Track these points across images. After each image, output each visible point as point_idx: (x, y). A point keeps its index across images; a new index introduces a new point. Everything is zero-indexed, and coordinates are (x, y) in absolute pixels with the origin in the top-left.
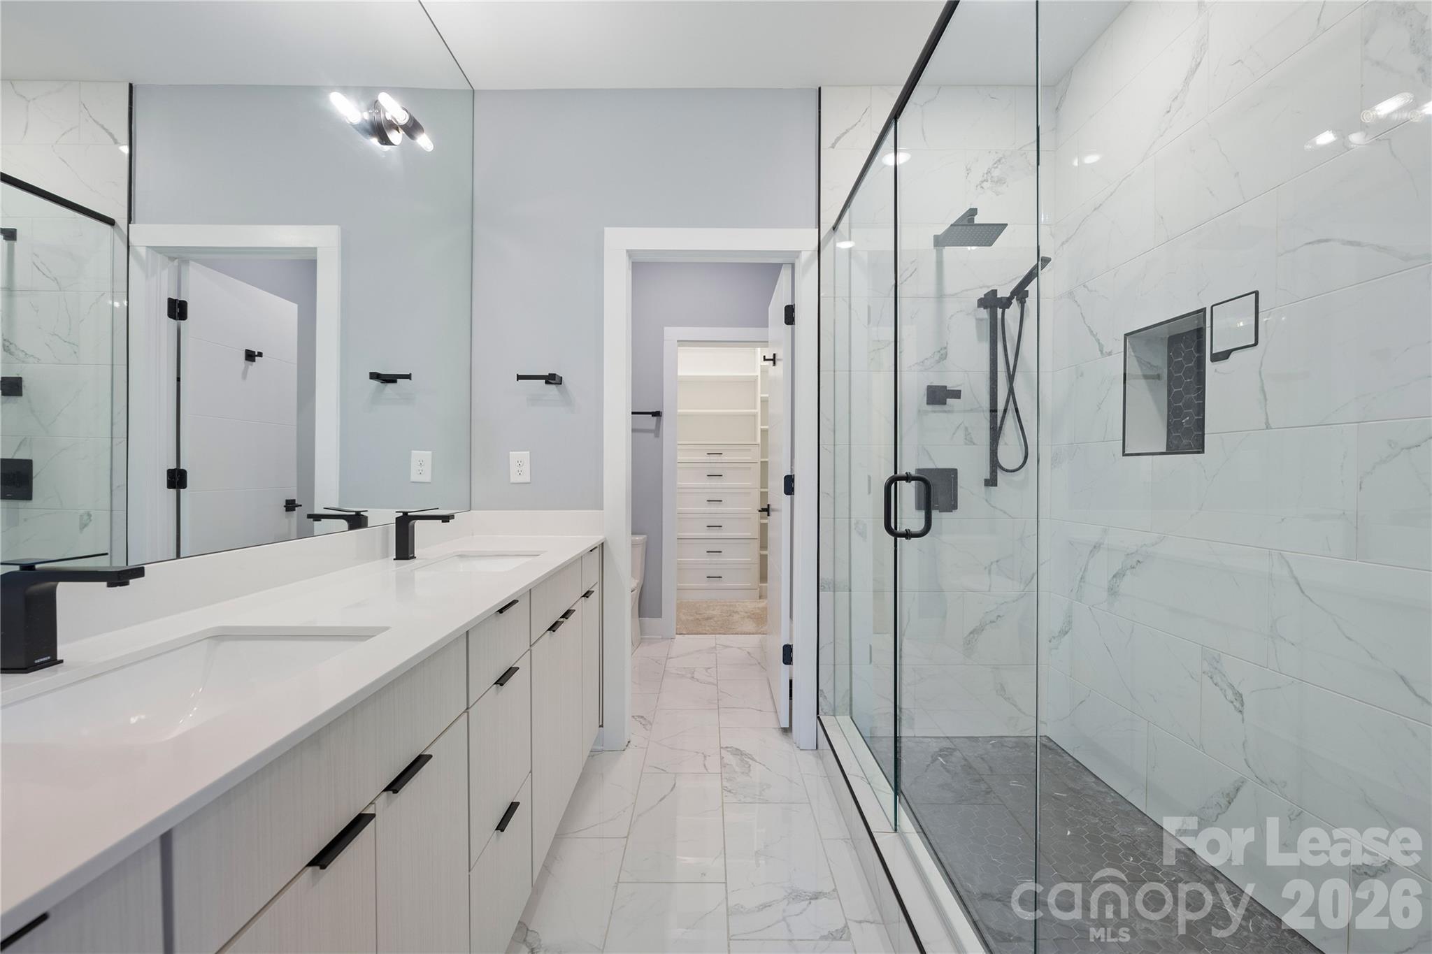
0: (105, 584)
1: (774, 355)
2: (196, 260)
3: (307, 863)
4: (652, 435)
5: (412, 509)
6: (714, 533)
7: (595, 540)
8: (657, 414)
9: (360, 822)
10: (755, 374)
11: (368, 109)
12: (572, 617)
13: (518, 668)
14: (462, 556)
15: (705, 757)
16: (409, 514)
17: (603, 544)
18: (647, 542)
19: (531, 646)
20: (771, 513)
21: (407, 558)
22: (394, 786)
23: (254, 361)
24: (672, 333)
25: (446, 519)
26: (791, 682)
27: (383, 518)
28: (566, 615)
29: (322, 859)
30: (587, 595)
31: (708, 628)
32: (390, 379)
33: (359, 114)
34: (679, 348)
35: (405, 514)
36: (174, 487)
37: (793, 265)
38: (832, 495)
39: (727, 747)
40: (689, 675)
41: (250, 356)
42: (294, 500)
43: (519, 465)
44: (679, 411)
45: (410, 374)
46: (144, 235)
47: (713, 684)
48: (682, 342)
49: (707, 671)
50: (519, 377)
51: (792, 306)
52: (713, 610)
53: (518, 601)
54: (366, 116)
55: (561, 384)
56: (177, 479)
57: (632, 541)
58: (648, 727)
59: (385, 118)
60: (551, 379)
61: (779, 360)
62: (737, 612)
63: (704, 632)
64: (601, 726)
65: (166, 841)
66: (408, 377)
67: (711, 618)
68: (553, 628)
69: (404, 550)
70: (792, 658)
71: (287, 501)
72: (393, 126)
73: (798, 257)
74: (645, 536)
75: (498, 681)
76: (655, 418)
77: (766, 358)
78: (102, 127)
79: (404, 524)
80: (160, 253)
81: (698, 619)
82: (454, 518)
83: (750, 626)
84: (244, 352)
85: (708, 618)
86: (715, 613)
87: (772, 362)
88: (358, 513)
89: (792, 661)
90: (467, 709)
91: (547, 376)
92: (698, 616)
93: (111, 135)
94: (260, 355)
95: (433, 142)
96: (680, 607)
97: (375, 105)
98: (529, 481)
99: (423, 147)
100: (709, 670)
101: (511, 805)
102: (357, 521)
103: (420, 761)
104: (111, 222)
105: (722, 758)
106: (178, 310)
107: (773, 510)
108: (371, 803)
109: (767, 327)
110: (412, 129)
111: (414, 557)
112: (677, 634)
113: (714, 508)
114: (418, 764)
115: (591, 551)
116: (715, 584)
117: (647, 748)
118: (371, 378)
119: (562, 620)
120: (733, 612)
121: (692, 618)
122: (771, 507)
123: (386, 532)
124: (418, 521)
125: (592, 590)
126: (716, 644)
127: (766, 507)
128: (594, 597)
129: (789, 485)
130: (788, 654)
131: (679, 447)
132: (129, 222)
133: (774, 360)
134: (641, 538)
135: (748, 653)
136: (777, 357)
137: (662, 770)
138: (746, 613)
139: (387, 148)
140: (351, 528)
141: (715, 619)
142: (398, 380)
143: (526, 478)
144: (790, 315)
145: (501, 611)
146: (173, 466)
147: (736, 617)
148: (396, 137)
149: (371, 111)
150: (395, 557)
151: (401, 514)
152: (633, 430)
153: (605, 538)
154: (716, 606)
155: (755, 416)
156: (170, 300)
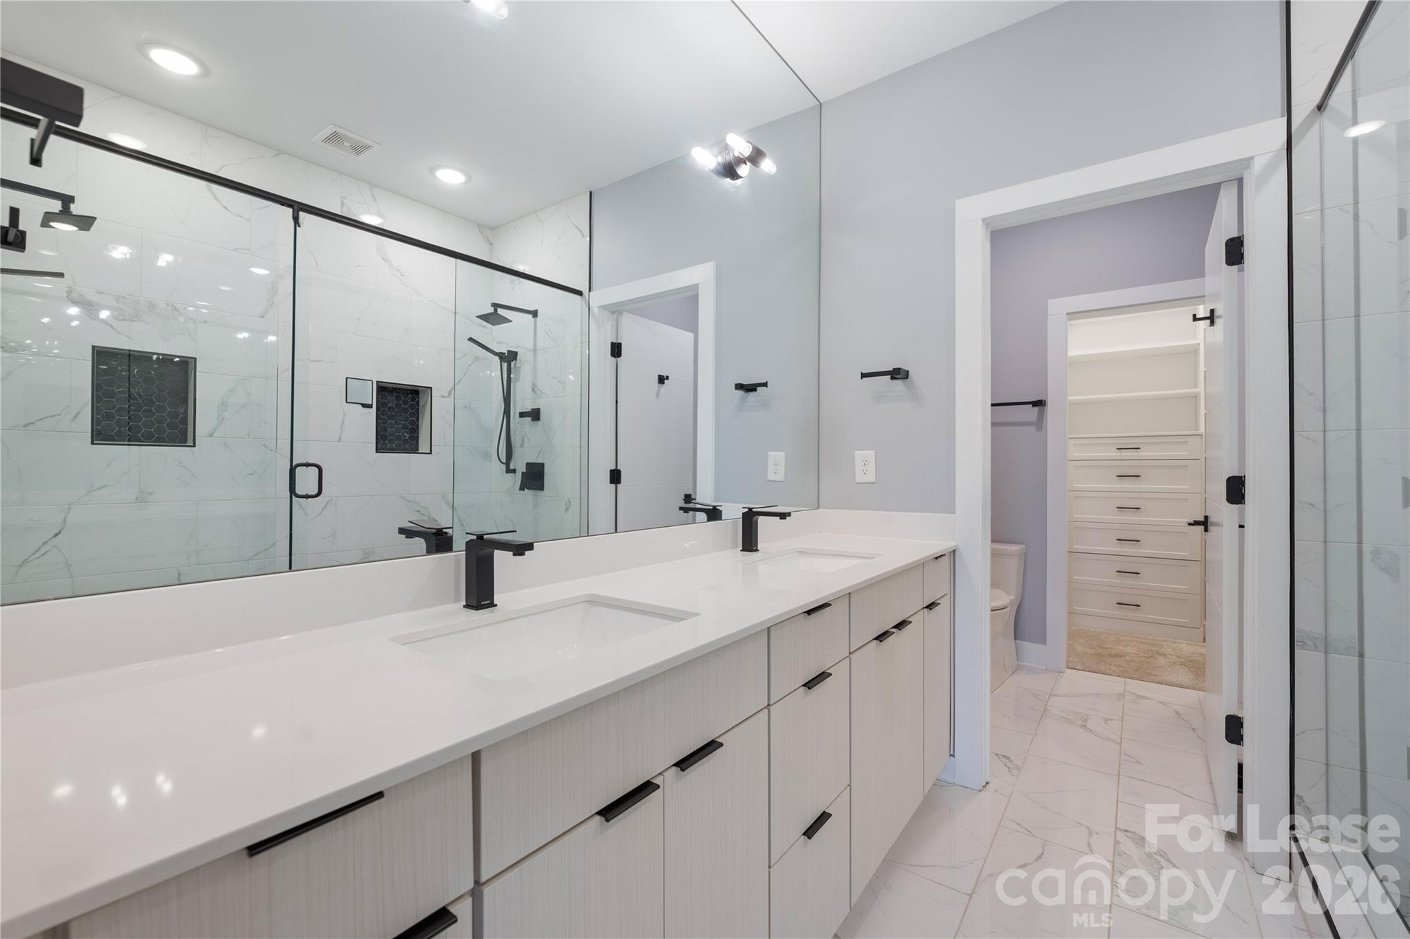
0: (512, 553)
1: (1212, 311)
2: (628, 311)
3: (595, 812)
4: (1033, 428)
5: (757, 506)
6: (1128, 549)
7: (941, 545)
8: (1039, 404)
9: (647, 788)
10: (1197, 342)
11: (720, 153)
12: (907, 630)
13: (831, 674)
14: (802, 553)
15: (1091, 834)
16: (753, 510)
17: (954, 551)
18: (1025, 554)
19: (850, 653)
20: (1210, 528)
21: (751, 551)
22: (684, 764)
23: (664, 383)
24: (1058, 307)
25: (783, 516)
26: (1240, 767)
27: (733, 512)
28: (901, 625)
29: (609, 812)
30: (931, 606)
31: (1114, 668)
32: (750, 388)
33: (714, 158)
34: (1070, 322)
35: (750, 509)
36: (614, 483)
37: (1240, 181)
38: (1322, 507)
39: (1126, 831)
40: (1079, 723)
41: (662, 379)
42: (690, 495)
43: (865, 464)
44: (1071, 398)
45: (767, 382)
46: (599, 298)
47: (1115, 742)
48: (1072, 315)
49: (1106, 723)
50: (864, 375)
51: (1239, 238)
52: (1125, 646)
53: (830, 605)
54: (720, 159)
55: (907, 378)
56: (615, 477)
57: (992, 550)
58: (1015, 772)
59: (734, 156)
60: (898, 374)
61: (1220, 317)
62: (1163, 655)
63: (1107, 671)
64: (953, 756)
65: (476, 757)
66: (765, 385)
67: (1120, 656)
68: (881, 637)
69: (749, 542)
70: (1242, 736)
71: (685, 495)
72: (741, 161)
73: (1248, 167)
74: (1023, 546)
75: (806, 683)
76: (1036, 409)
77: (1197, 317)
78: (577, 227)
79: (750, 519)
80: (606, 310)
81: (1100, 654)
82: (790, 516)
83: (1184, 676)
84: (657, 377)
85: (1117, 656)
86: (1128, 650)
87: (1208, 322)
88: (715, 507)
89: (1242, 740)
90: (768, 705)
91: (891, 371)
92: (1101, 651)
93: (581, 231)
94: (667, 378)
95: (774, 163)
96: (1073, 635)
97: (726, 148)
98: (874, 480)
99: (767, 171)
100: (1109, 722)
101: (821, 815)
102: (714, 514)
103: (711, 746)
104: (579, 293)
105: (1117, 843)
106: (616, 350)
107: (1213, 524)
108: (660, 774)
109: (1204, 276)
110: (756, 157)
111: (757, 550)
112: (1068, 668)
113: (1128, 517)
114: (711, 748)
115: (936, 558)
116: (1129, 613)
117: (1010, 797)
118: (736, 388)
119: (894, 630)
120: (1158, 653)
121: (1093, 652)
122: (1210, 520)
123: (736, 524)
124: (761, 517)
125: (938, 602)
126: (1125, 691)
127: (1203, 519)
128: (942, 610)
129: (1236, 490)
130: (1234, 729)
131: (1072, 442)
132: (590, 291)
133: (1212, 318)
134: (1017, 548)
135: (1177, 712)
136: (1217, 313)
137: (1028, 830)
138: (1178, 657)
139: (739, 182)
140: (709, 520)
141: (1127, 658)
142: (758, 388)
143: (871, 477)
144: (1235, 252)
145: (809, 612)
146: (614, 468)
147: (1161, 661)
148: (743, 170)
149: (723, 154)
150: (741, 549)
151: (747, 510)
152: (993, 424)
153: (957, 546)
154: (1132, 642)
155: (1196, 397)
156: (612, 343)
